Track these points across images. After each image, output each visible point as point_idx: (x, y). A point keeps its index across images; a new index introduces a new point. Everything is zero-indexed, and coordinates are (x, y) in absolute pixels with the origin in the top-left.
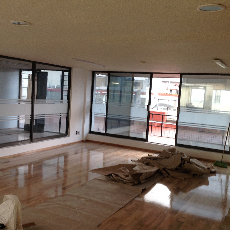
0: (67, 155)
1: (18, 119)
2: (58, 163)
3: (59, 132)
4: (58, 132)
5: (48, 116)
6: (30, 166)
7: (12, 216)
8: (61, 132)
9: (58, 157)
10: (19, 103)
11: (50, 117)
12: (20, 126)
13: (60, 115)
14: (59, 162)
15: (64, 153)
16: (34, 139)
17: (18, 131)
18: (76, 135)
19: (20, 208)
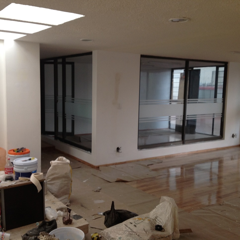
0: (222, 160)
1: (169, 120)
2: (211, 168)
3: (212, 135)
4: (211, 133)
5: (200, 117)
6: (182, 168)
7: (169, 219)
8: (214, 134)
9: (212, 162)
10: (170, 104)
11: (202, 118)
12: (172, 127)
13: (214, 115)
14: (213, 167)
15: (219, 158)
16: (186, 141)
17: (169, 132)
18: (232, 138)
19: (176, 212)
